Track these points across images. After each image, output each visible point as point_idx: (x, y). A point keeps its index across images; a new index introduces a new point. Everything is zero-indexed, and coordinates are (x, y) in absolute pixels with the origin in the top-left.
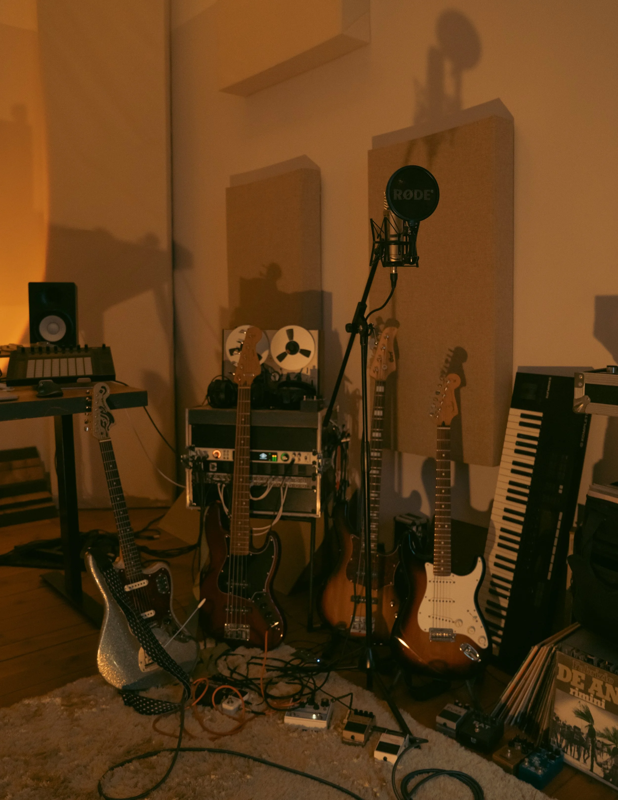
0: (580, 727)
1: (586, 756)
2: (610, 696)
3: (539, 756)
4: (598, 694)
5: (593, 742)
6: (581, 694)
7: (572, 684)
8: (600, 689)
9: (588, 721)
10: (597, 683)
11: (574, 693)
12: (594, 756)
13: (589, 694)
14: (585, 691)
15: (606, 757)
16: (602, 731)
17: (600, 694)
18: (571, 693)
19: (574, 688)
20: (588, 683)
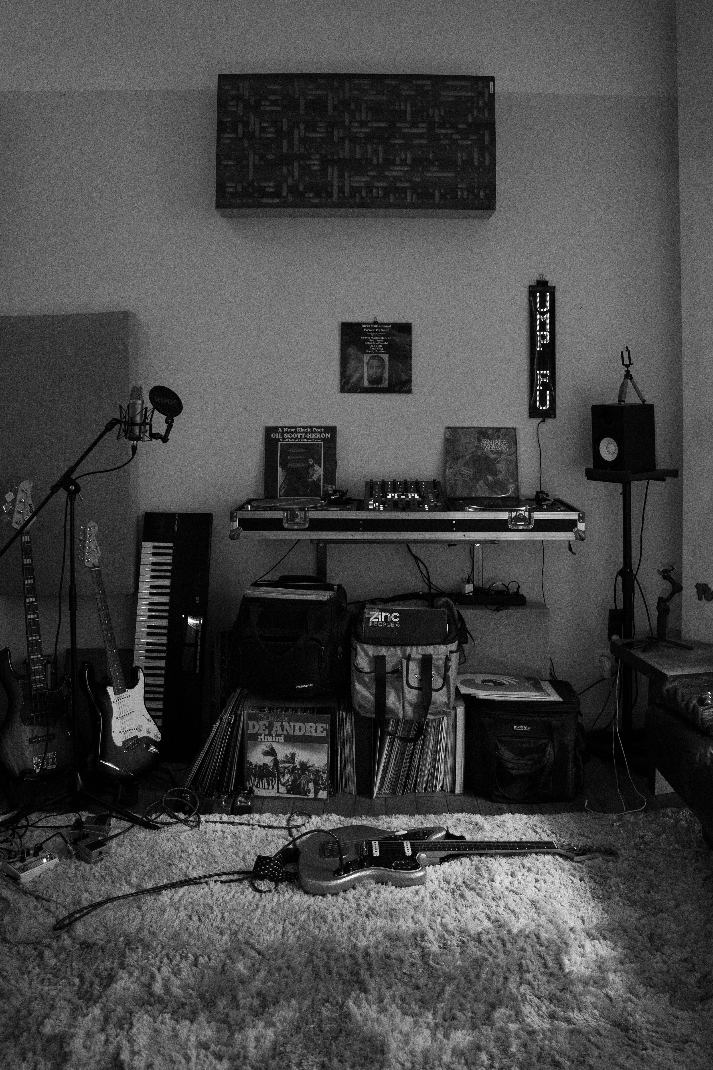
0: (267, 763)
1: (274, 783)
2: (287, 731)
3: (241, 796)
4: (278, 733)
5: (278, 770)
6: (266, 737)
7: (260, 732)
8: (279, 729)
9: (273, 756)
10: (277, 724)
11: (261, 739)
12: (279, 780)
13: (272, 735)
14: (270, 734)
15: (287, 776)
16: (283, 759)
17: (280, 732)
18: (259, 740)
19: (261, 735)
20: (270, 727)
